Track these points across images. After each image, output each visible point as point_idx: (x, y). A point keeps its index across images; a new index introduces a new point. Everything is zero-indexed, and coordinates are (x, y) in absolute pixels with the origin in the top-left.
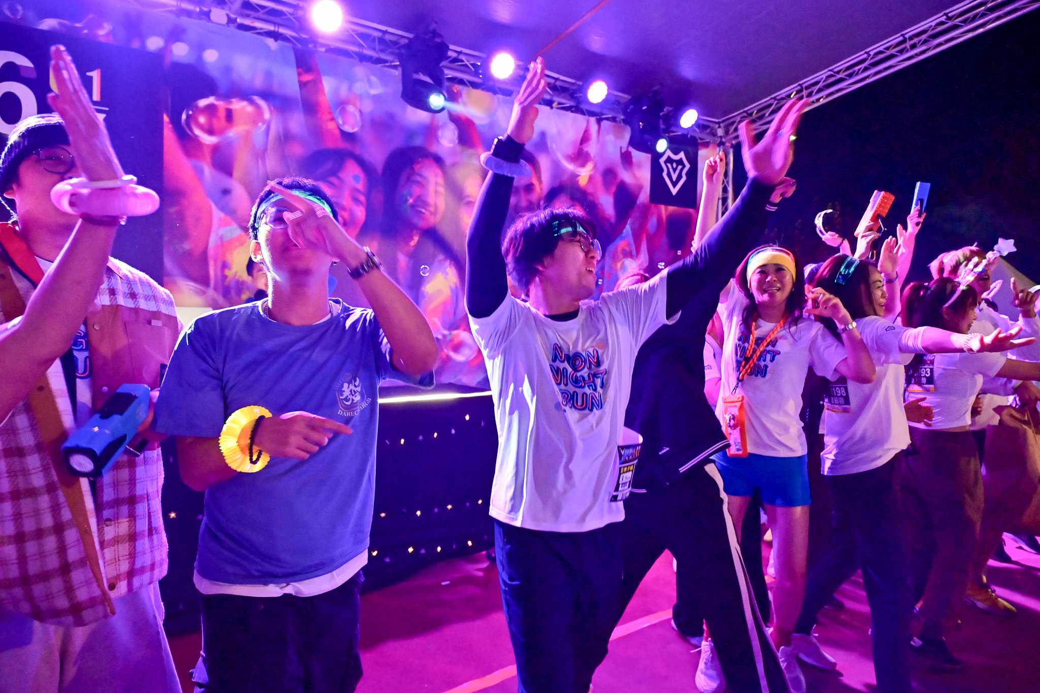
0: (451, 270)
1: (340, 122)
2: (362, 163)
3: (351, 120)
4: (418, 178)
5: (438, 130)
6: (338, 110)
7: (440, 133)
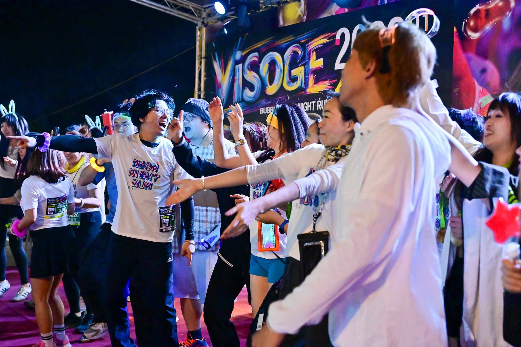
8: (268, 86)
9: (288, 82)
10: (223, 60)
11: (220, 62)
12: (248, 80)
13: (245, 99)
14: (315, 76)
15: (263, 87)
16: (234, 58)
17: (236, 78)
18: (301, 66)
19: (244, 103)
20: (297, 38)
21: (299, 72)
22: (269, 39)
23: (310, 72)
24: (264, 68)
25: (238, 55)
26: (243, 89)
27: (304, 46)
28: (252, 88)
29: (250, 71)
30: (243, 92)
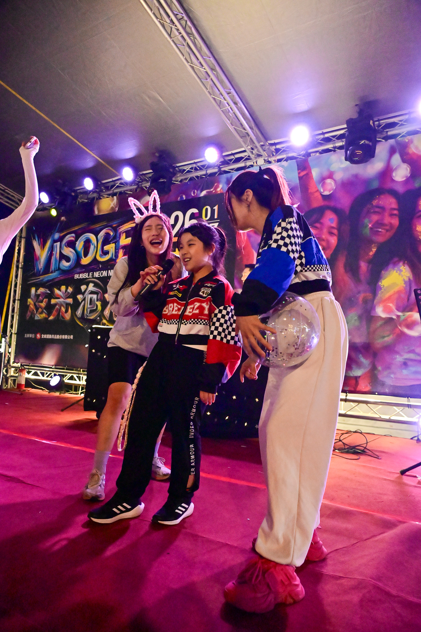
0: (405, 268)
1: (322, 191)
2: (335, 210)
3: (329, 187)
4: (377, 210)
5: (393, 172)
6: (321, 185)
7: (394, 174)
8: (82, 258)
9: (101, 255)
10: (42, 240)
11: (40, 242)
12: (65, 254)
13: (62, 268)
14: (124, 250)
15: (78, 258)
16: (53, 237)
17: (54, 252)
18: (113, 243)
19: (60, 271)
20: (109, 223)
21: (110, 248)
22: (86, 223)
23: (120, 248)
24: (80, 245)
25: (57, 236)
26: (60, 260)
27: (115, 229)
28: (68, 259)
29: (67, 247)
30: (59, 262)
